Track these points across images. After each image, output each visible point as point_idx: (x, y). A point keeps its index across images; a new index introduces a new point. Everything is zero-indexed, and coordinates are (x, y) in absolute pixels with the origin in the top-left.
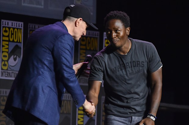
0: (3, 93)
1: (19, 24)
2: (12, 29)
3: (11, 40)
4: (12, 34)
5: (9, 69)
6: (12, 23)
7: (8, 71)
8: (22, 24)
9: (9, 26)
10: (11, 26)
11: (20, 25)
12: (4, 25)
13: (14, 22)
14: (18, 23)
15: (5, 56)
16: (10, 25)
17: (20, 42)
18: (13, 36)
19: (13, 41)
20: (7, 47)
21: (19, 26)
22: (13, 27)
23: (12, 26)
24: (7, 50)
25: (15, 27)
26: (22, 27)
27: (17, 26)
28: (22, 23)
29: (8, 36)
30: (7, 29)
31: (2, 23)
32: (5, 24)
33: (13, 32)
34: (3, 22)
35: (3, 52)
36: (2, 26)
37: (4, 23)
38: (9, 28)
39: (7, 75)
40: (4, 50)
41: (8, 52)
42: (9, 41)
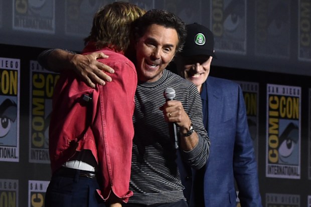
0: (272, 200)
1: (294, 90)
2: (283, 98)
3: (283, 115)
4: (284, 106)
5: (280, 162)
6: (284, 89)
7: (279, 165)
8: (298, 90)
9: (279, 94)
10: (282, 94)
11: (296, 92)
12: (271, 93)
13: (286, 87)
14: (293, 88)
15: (273, 142)
16: (280, 92)
17: (296, 119)
18: (285, 109)
19: (286, 118)
20: (276, 126)
21: (294, 93)
22: (286, 94)
23: (284, 93)
24: (276, 132)
25: (289, 95)
26: (298, 94)
27: (291, 94)
28: (300, 88)
29: (278, 110)
30: (276, 99)
31: (268, 89)
32: (273, 91)
33: (284, 103)
34: (269, 87)
35: (270, 135)
36: (268, 93)
37: (271, 89)
38: (279, 97)
39: (278, 171)
40: (271, 132)
41: (277, 135)
42: (279, 117)
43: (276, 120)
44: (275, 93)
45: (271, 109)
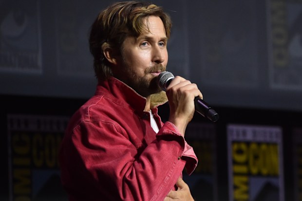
43: (245, 179)
44: (241, 138)
45: (235, 163)
